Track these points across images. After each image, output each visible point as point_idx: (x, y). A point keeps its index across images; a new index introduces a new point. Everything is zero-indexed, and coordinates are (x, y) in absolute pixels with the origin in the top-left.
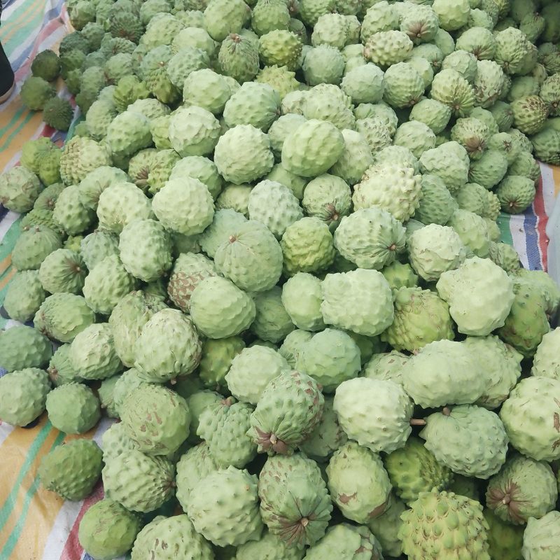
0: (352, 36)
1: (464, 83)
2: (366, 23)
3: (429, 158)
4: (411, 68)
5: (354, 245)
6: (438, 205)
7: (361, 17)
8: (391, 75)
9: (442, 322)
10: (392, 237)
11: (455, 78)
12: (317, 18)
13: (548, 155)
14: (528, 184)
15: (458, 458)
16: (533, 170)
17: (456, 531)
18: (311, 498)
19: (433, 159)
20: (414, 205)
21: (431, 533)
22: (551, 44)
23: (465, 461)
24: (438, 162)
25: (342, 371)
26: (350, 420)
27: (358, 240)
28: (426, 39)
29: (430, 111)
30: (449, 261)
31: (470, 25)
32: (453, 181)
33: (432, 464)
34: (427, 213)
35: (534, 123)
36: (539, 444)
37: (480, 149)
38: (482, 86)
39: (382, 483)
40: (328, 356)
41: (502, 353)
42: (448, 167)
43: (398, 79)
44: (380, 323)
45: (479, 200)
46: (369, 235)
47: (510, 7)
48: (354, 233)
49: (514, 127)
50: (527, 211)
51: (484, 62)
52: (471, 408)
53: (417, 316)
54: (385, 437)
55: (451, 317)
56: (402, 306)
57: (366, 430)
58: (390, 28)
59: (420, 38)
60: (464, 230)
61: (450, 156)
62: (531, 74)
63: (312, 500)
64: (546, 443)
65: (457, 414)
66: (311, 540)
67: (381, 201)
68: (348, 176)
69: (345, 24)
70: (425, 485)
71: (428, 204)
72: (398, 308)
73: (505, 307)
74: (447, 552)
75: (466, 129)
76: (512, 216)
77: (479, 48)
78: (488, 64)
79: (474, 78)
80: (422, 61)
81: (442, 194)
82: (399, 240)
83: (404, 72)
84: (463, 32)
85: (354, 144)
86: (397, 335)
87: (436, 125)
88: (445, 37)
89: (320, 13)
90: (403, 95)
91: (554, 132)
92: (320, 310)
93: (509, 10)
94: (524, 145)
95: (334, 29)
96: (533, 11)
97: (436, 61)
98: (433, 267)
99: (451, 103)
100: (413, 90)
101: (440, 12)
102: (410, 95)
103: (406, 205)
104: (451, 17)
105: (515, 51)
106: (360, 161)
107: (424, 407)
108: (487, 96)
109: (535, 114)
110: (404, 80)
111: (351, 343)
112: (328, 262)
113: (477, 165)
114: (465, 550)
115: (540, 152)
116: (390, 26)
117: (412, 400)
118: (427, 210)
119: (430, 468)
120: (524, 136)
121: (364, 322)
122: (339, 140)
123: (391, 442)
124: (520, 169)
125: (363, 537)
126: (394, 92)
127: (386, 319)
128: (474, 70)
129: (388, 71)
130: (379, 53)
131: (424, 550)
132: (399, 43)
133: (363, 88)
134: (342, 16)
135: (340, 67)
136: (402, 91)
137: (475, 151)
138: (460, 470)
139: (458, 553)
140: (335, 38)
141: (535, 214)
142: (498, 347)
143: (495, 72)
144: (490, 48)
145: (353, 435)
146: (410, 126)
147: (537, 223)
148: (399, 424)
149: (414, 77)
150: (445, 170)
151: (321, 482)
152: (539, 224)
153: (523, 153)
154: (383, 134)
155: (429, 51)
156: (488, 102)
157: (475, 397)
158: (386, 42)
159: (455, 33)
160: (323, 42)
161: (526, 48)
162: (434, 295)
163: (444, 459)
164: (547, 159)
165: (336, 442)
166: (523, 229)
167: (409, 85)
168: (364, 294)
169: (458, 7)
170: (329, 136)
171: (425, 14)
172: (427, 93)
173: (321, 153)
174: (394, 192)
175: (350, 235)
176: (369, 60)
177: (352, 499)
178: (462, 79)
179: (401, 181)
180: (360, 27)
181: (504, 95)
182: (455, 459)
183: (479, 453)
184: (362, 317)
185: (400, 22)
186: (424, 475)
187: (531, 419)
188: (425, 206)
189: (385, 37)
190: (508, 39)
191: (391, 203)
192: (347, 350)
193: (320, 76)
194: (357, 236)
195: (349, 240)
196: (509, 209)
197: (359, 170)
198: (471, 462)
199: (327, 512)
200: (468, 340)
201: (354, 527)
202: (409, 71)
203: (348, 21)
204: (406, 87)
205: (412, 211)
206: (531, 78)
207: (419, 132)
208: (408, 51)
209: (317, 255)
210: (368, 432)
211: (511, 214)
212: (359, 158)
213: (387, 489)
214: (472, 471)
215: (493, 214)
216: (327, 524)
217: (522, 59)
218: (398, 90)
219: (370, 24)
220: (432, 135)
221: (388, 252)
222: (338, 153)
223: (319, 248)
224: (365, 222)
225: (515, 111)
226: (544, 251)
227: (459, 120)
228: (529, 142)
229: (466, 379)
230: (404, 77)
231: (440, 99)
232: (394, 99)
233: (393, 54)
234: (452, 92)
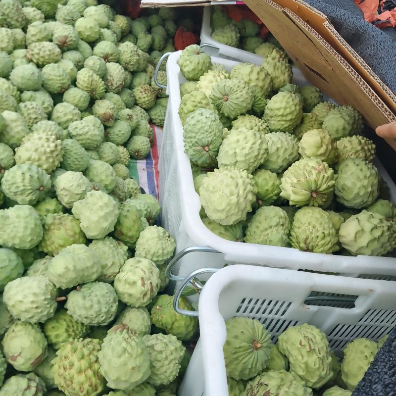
0: (19, 43)
1: (96, 78)
2: (28, 35)
3: (74, 127)
4: (59, 68)
5: (13, 189)
6: (76, 159)
7: (25, 30)
8: (46, 72)
9: (75, 233)
10: (39, 182)
11: (90, 74)
13: (159, 121)
14: (145, 140)
15: (86, 316)
16: (149, 132)
17: (82, 361)
19: (76, 128)
20: (58, 160)
21: (68, 366)
22: (157, 52)
23: (90, 316)
24: (80, 129)
25: (8, 275)
26: (13, 306)
27: (15, 186)
28: (71, 47)
29: (75, 95)
30: (79, 194)
31: (102, 39)
32: (92, 142)
33: (74, 323)
34: (69, 164)
35: (147, 102)
36: (135, 297)
37: (111, 119)
38: (111, 79)
39: (39, 342)
41: (114, 247)
42: (87, 133)
43: (50, 75)
44: (32, 240)
45: (112, 153)
46: (22, 182)
47: (130, 27)
48: (12, 181)
49: (136, 104)
50: (147, 157)
51: (111, 64)
52: (94, 283)
53: (58, 231)
54: (37, 312)
55: (81, 230)
56: (48, 227)
57: (24, 310)
58: (45, 39)
59: (65, 47)
60: (97, 173)
61: (89, 126)
62: (145, 71)
64: (139, 295)
65: (84, 289)
67: (32, 158)
68: (11, 142)
69: (11, 35)
70: (70, 337)
71: (70, 158)
72: (45, 228)
73: (112, 219)
74: (79, 375)
75: (100, 107)
76: (138, 161)
77: (107, 54)
78: (113, 65)
79: (106, 74)
80: (68, 63)
81: (78, 151)
82: (45, 184)
83: (54, 71)
84: (98, 43)
85: (13, 121)
86: (47, 246)
87: (80, 105)
88: (85, 46)
90: (56, 86)
91: (160, 107)
93: (130, 29)
94: (143, 116)
95: (3, 39)
96: (144, 31)
97: (79, 62)
98: (69, 200)
99: (89, 91)
100: (61, 82)
101: (80, 30)
102: (60, 85)
103: (51, 160)
104: (87, 33)
105: (131, 56)
106: (18, 132)
107: (63, 289)
108: (115, 86)
109: (147, 96)
110: (55, 75)
111: (13, 256)
113: (111, 130)
114: (89, 370)
115: (154, 120)
116: (45, 37)
117: (55, 286)
118: (69, 162)
119: (73, 326)
120: (143, 110)
121: (21, 240)
123: (41, 315)
124: (140, 131)
125: (29, 380)
126: (49, 83)
127: (37, 237)
128: (104, 69)
129: (44, 69)
130: (37, 56)
131: (65, 378)
132: (49, 50)
133: (24, 81)
134: (9, 30)
136: (54, 83)
137: (107, 123)
138: (89, 323)
139: (85, 373)
140: (4, 45)
141: (152, 158)
142: (111, 244)
143: (118, 71)
144: (115, 54)
145: (17, 315)
146: (62, 106)
147: (154, 164)
148: (46, 302)
149: (61, 74)
150: (85, 135)
153: (142, 121)
154: (39, 112)
155: (73, 56)
156: (117, 89)
157: (95, 277)
158: (40, 50)
159: (92, 44)
161: (138, 55)
162: (70, 217)
163: (78, 318)
164: (159, 124)
165: (9, 323)
166: (145, 169)
167: (58, 78)
168: (19, 222)
169: (91, 27)
171: (68, 31)
172: (74, 83)
174: (41, 152)
175: (10, 183)
176: (30, 61)
177: (19, 357)
178: (95, 75)
179: (46, 145)
180: (25, 37)
181: (128, 85)
182: (84, 316)
183: (98, 310)
184: (19, 237)
185: (52, 35)
186: (69, 331)
187: (129, 284)
188: (68, 159)
189: (39, 46)
190: (126, 49)
191: (39, 159)
192: (10, 261)
194: (14, 183)
195: (10, 186)
196: (135, 156)
197: (18, 138)
198: (94, 316)
199: (2, 369)
200: (93, 242)
201: (24, 375)
202: (57, 69)
203: (14, 33)
204: (57, 80)
205: (57, 163)
206: (145, 73)
207: (68, 110)
208: (57, 55)
211: (138, 159)
212: (16, 130)
213: (43, 345)
214: (96, 322)
215: (125, 160)
216: (3, 378)
217: (136, 62)
218: (52, 82)
219: (31, 36)
220: (77, 111)
221: (38, 192)
224: (19, 173)
225: (135, 94)
226: (157, 180)
227: (96, 101)
228: (146, 114)
229: (85, 266)
230: (54, 73)
231: (82, 88)
232: (50, 88)
233: (47, 58)
234: (89, 83)
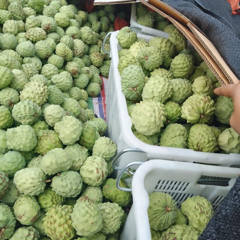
0: (21, 29)
1: (68, 49)
2: (27, 24)
3: (55, 78)
4: (45, 43)
5: (19, 116)
6: (56, 97)
7: (24, 21)
8: (38, 46)
9: (56, 141)
10: (35, 111)
11: (64, 46)
12: (4, 21)
13: (106, 74)
14: (97, 86)
15: (63, 191)
16: (99, 80)
17: (61, 219)
18: (4, 220)
19: (56, 79)
20: (45, 98)
21: (53, 222)
22: (104, 32)
23: (66, 192)
24: (59, 79)
25: (16, 167)
26: (20, 186)
27: (20, 113)
28: (52, 31)
29: (55, 59)
30: (58, 118)
31: (70, 25)
32: (65, 87)
33: (56, 196)
34: (52, 100)
35: (98, 63)
36: (93, 180)
37: (76, 73)
38: (76, 49)
39: (35, 207)
40: (9, 162)
41: (80, 150)
42: (62, 81)
43: (40, 47)
44: (30, 146)
45: (78, 93)
46: (24, 111)
48: (18, 111)
49: (92, 64)
50: (99, 96)
51: (76, 40)
52: (68, 172)
53: (46, 141)
54: (34, 189)
55: (60, 139)
56: (40, 138)
57: (26, 188)
59: (49, 31)
60: (69, 105)
61: (64, 78)
62: (96, 44)
63: (5, 220)
64: (95, 179)
65: (62, 175)
66: (7, 237)
67: (30, 97)
68: (17, 88)
69: (16, 24)
70: (54, 204)
72: (38, 139)
73: (78, 133)
74: (59, 227)
75: (70, 66)
76: (93, 98)
77: (74, 34)
78: (78, 40)
79: (73, 46)
80: (51, 40)
81: (57, 92)
82: (38, 112)
83: (43, 45)
84: (68, 28)
85: (18, 75)
86: (40, 149)
87: (58, 65)
88: (60, 30)
89: (6, 19)
90: (43, 53)
91: (106, 66)
92: (6, 144)
93: (87, 19)
94: (96, 71)
95: (12, 26)
96: (96, 20)
97: (57, 39)
98: (53, 121)
99: (63, 56)
100: (47, 51)
101: (57, 20)
102: (46, 53)
103: (41, 98)
104: (62, 22)
105: (88, 35)
106: (21, 82)
107: (49, 175)
108: (79, 53)
109: (98, 59)
110: (43, 48)
111: (19, 155)
112: (10, 124)
113: (77, 80)
114: (66, 224)
115: (102, 73)
116: (37, 25)
117: (44, 173)
118: (52, 99)
119: (55, 198)
120: (96, 68)
121: (24, 146)
122: (9, 74)
123: (37, 191)
124: (94, 80)
125: (29, 230)
126: (39, 52)
127: (33, 144)
128: (72, 43)
129: (36, 44)
130: (32, 36)
131: (51, 229)
132: (40, 33)
133: (25, 51)
134: (15, 21)
135: (15, 42)
136: (43, 52)
137: (75, 75)
138: (65, 196)
139: (63, 226)
140: (13, 30)
141: (102, 97)
142: (78, 148)
143: (81, 44)
144: (78, 34)
145: (22, 191)
146: (47, 66)
148: (39, 183)
149: (47, 46)
150: (61, 83)
151: (10, 213)
152: (103, 100)
153: (95, 74)
154: (34, 70)
155: (53, 36)
156: (80, 55)
157: (68, 168)
158: (34, 32)
159: (65, 28)
160: (7, 32)
161: (93, 34)
162: (53, 132)
163: (59, 193)
164: (106, 76)
165: (17, 196)
166: (98, 103)
167: (45, 49)
168: (23, 135)
169: (64, 18)
170: (5, 72)
171: (50, 21)
172: (54, 52)
173: (2, 79)
174: (35, 93)
175: (17, 112)
176: (28, 39)
177: (23, 216)
178: (67, 47)
179: (38, 89)
180: (25, 25)
181: (86, 52)
183: (71, 188)
184: (23, 144)
185: (41, 24)
186: (53, 201)
187: (89, 172)
188: (51, 97)
189: (33, 30)
190: (85, 31)
191: (34, 98)
192: (17, 158)
193: (6, 46)
194: (20, 112)
195: (17, 114)
196: (91, 95)
197: (21, 85)
198: (68, 192)
199: (13, 224)
200: (67, 147)
201: (26, 227)
203: (18, 23)
204: (44, 50)
205: (45, 100)
207: (51, 68)
208: (44, 36)
209: (4, 121)
210: (27, 189)
211: (93, 97)
212: (21, 80)
213: (38, 209)
214: (69, 195)
215: (85, 98)
216: (14, 229)
217: (91, 38)
218: (41, 51)
219: (28, 24)
220: (56, 69)
221: (34, 117)
222: (10, 79)
223: (5, 118)
224: (23, 106)
225: (91, 58)
226: (105, 110)
227: (68, 63)
228: (98, 70)
229: (63, 161)
231: (59, 55)
232: (40, 55)
233: (38, 37)
234: (63, 52)
